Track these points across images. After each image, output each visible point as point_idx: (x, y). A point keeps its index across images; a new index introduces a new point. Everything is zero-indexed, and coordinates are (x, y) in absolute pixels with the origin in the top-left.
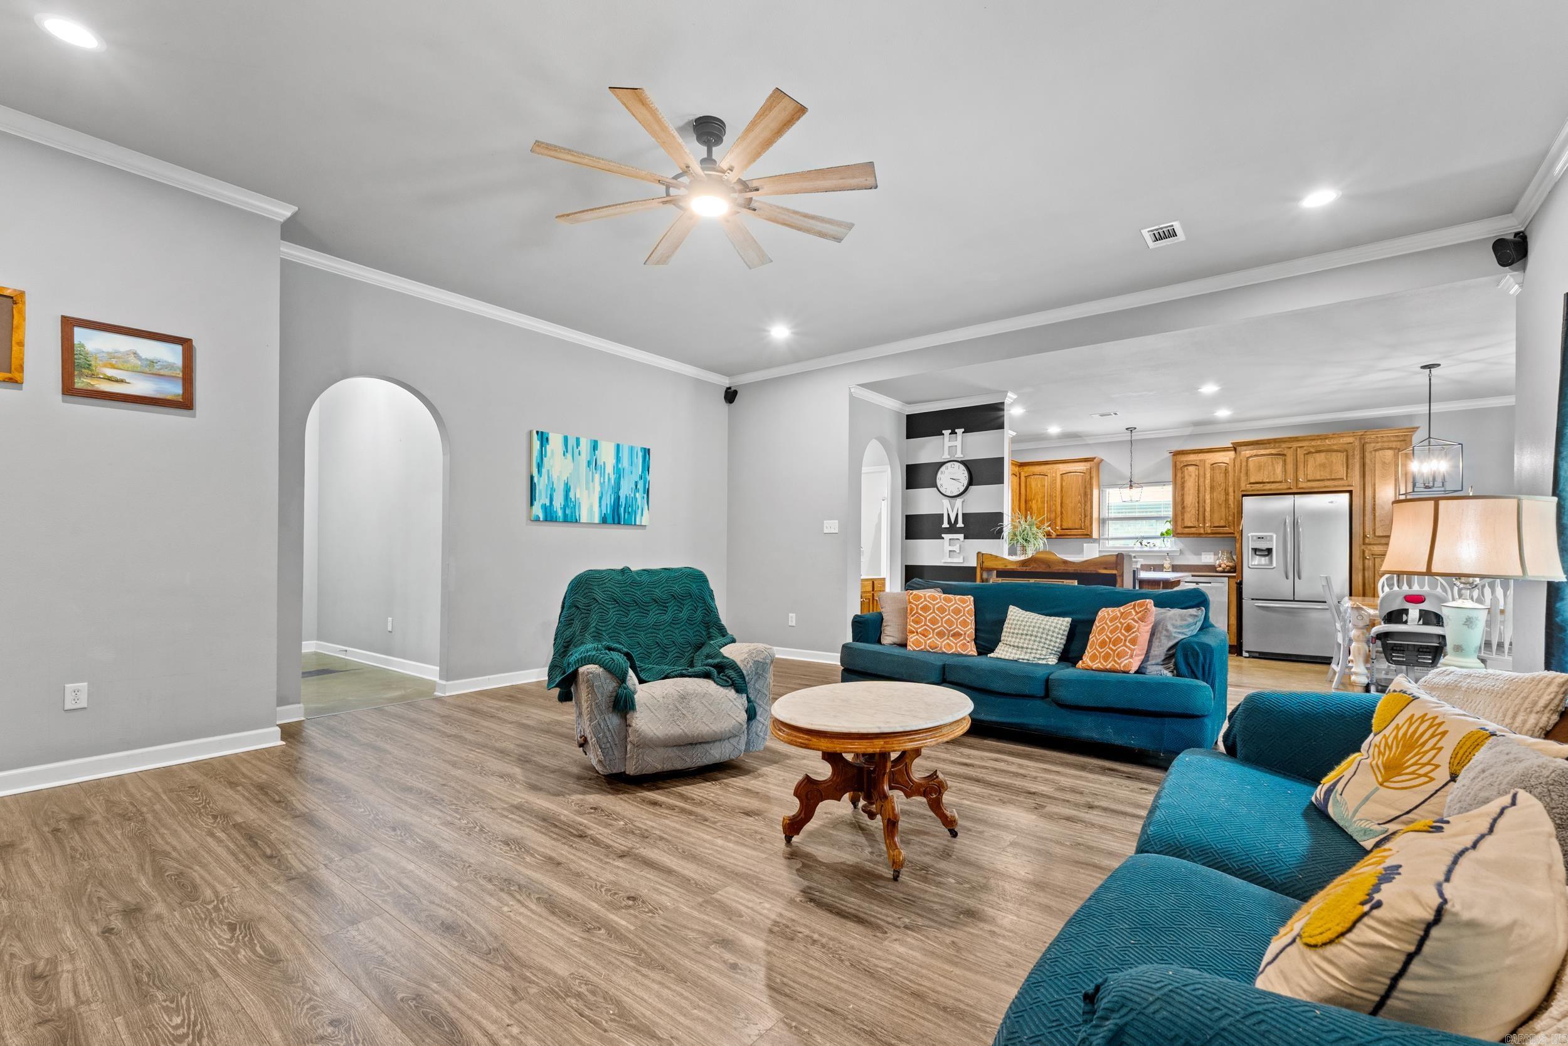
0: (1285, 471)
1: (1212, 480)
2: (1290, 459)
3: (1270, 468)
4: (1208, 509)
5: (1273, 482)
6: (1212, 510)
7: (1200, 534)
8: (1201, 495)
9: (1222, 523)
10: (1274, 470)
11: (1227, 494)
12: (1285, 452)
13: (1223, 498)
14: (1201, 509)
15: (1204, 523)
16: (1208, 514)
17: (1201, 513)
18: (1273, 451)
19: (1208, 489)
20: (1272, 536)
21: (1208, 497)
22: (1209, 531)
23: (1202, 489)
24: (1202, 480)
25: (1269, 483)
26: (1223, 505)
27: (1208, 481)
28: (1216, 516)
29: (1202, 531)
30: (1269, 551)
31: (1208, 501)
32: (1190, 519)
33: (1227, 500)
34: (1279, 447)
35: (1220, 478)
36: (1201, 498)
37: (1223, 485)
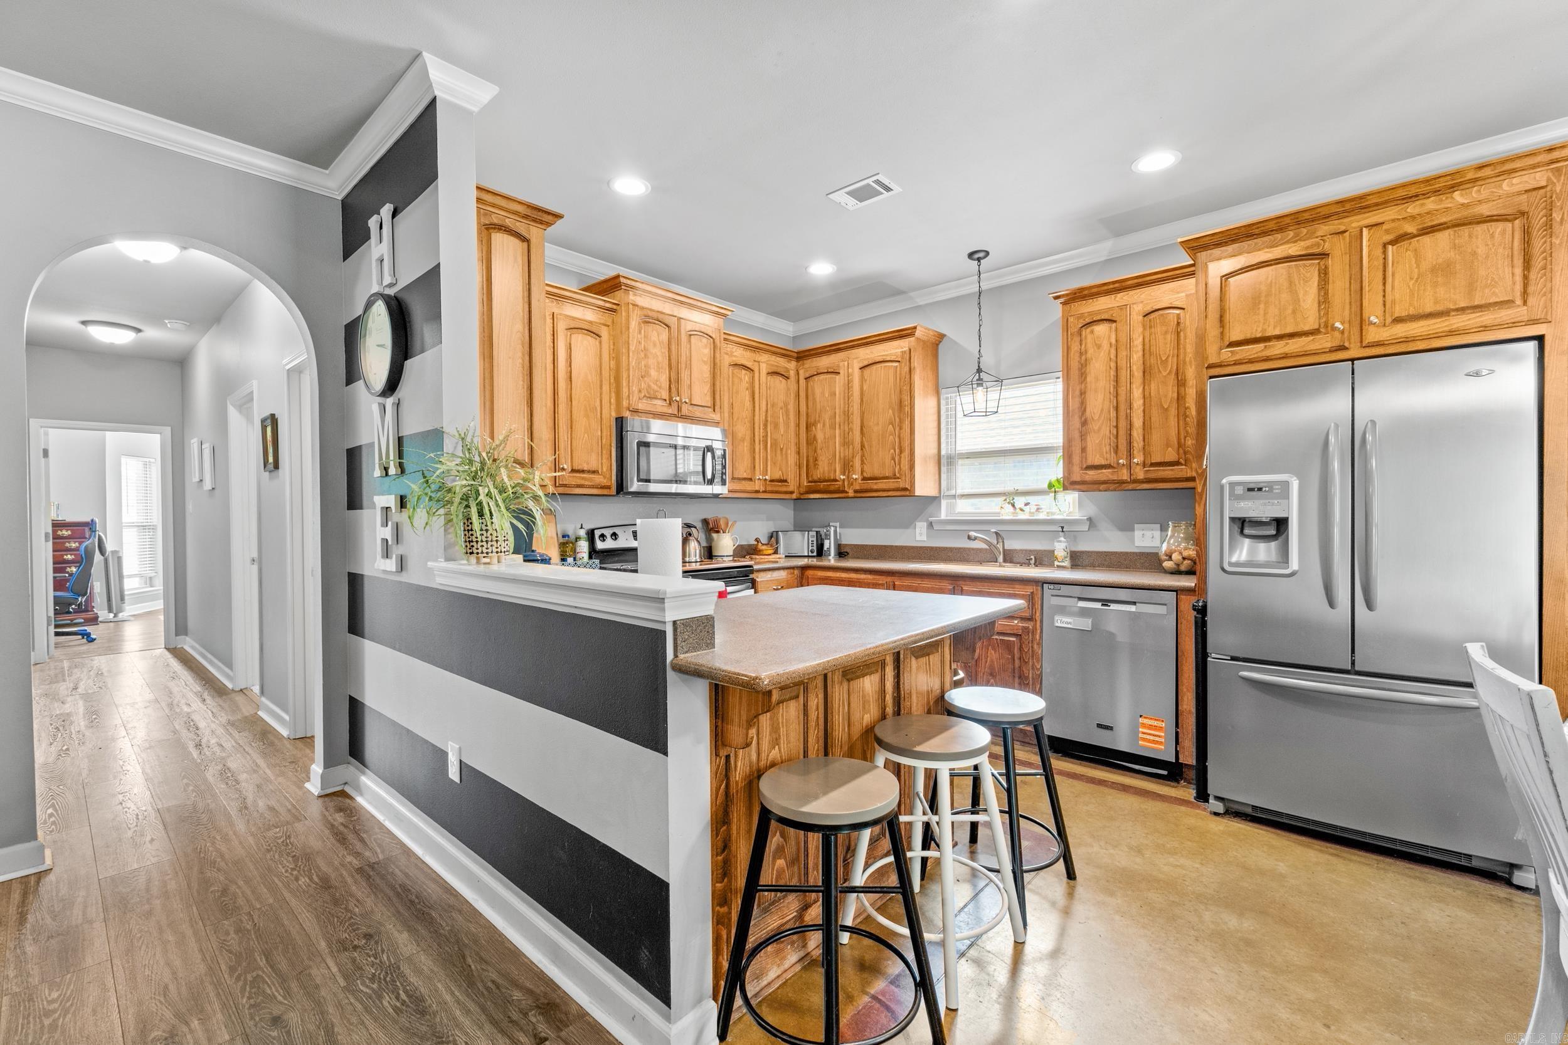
0: (1324, 299)
1: (1146, 352)
2: (1337, 266)
3: (1285, 296)
4: (1138, 422)
5: (1292, 335)
6: (1147, 427)
7: (1122, 482)
8: (1122, 391)
9: (1171, 455)
10: (1296, 301)
11: (1181, 383)
12: (1327, 247)
13: (1172, 393)
14: (1123, 424)
15: (1130, 456)
16: (1137, 434)
17: (1122, 432)
18: (1294, 249)
19: (1138, 374)
20: (1286, 485)
21: (1137, 393)
22: (1141, 475)
23: (1124, 374)
24: (1123, 353)
25: (1280, 337)
26: (1173, 412)
27: (1137, 356)
28: (1156, 437)
29: (1124, 475)
30: (1281, 524)
31: (1138, 404)
32: (1098, 450)
33: (1180, 398)
34: (1310, 235)
35: (1164, 344)
36: (1122, 398)
37: (1172, 364)
